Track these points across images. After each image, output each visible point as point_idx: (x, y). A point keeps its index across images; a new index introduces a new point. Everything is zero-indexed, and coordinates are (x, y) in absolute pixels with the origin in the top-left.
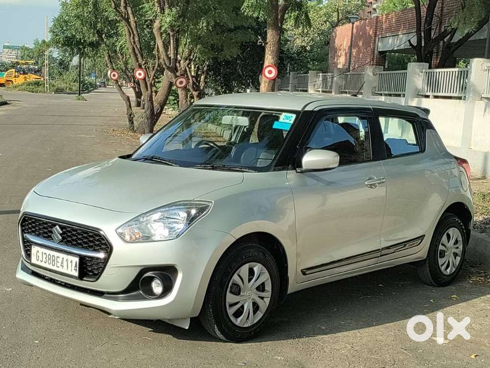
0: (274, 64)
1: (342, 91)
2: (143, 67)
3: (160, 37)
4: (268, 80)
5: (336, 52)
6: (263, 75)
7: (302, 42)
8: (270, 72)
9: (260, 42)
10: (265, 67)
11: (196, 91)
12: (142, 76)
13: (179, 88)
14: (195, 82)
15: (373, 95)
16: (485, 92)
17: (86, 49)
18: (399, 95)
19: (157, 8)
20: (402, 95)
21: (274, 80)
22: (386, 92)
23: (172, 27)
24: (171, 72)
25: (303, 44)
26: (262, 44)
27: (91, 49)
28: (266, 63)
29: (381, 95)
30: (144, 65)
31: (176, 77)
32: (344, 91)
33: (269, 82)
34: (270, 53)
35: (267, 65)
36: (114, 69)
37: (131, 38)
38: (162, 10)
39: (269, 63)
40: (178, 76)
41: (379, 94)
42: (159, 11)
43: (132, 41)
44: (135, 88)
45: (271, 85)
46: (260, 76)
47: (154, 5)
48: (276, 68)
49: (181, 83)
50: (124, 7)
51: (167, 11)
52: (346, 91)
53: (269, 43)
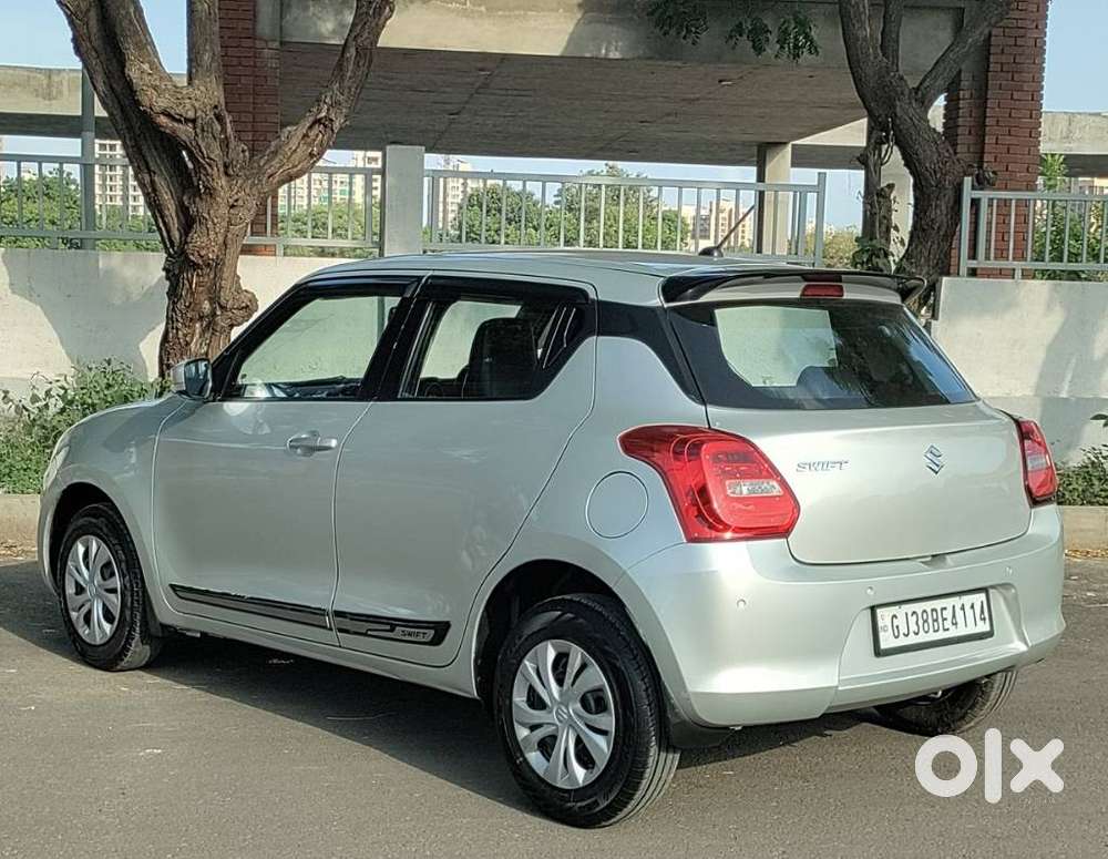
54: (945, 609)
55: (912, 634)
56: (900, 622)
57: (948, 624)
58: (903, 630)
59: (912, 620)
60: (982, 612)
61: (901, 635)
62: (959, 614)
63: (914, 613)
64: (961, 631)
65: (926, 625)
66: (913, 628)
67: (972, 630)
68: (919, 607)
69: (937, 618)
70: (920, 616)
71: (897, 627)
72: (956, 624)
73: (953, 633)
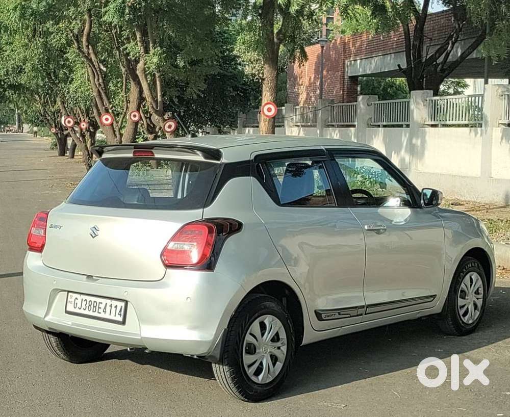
0: (273, 101)
1: (329, 124)
2: (110, 111)
3: (144, 79)
4: (268, 119)
5: (296, 79)
6: (261, 113)
7: (253, 69)
8: (269, 110)
9: (257, 79)
10: (263, 104)
11: (151, 133)
12: (109, 122)
13: (168, 132)
14: (149, 123)
15: (369, 127)
16: (503, 119)
17: (7, 93)
18: (401, 126)
19: (140, 48)
20: (404, 126)
21: (274, 118)
22: (385, 124)
23: (158, 67)
24: (159, 115)
25: (253, 72)
26: (259, 81)
27: (13, 92)
28: (264, 101)
29: (379, 126)
30: (111, 109)
31: (165, 120)
32: (331, 124)
33: (269, 120)
34: (268, 89)
35: (266, 102)
36: (68, 115)
37: (96, 80)
38: (147, 51)
39: (268, 100)
40: (166, 120)
41: (375, 125)
42: (142, 50)
43: (97, 83)
44: (57, 134)
45: (271, 123)
46: (258, 115)
47: (136, 44)
48: (275, 105)
49: (170, 127)
50: (86, 46)
51: (152, 51)
52: (334, 124)
53: (266, 79)
54: (101, 303)
55: (82, 309)
56: (79, 302)
57: (101, 311)
58: (79, 305)
59: (84, 303)
60: (120, 311)
61: (77, 308)
62: (108, 308)
63: (86, 300)
64: (107, 316)
65: (90, 307)
66: (84, 306)
67: (112, 317)
68: (89, 298)
69: (96, 306)
70: (88, 303)
71: (77, 304)
72: (105, 312)
73: (102, 315)
